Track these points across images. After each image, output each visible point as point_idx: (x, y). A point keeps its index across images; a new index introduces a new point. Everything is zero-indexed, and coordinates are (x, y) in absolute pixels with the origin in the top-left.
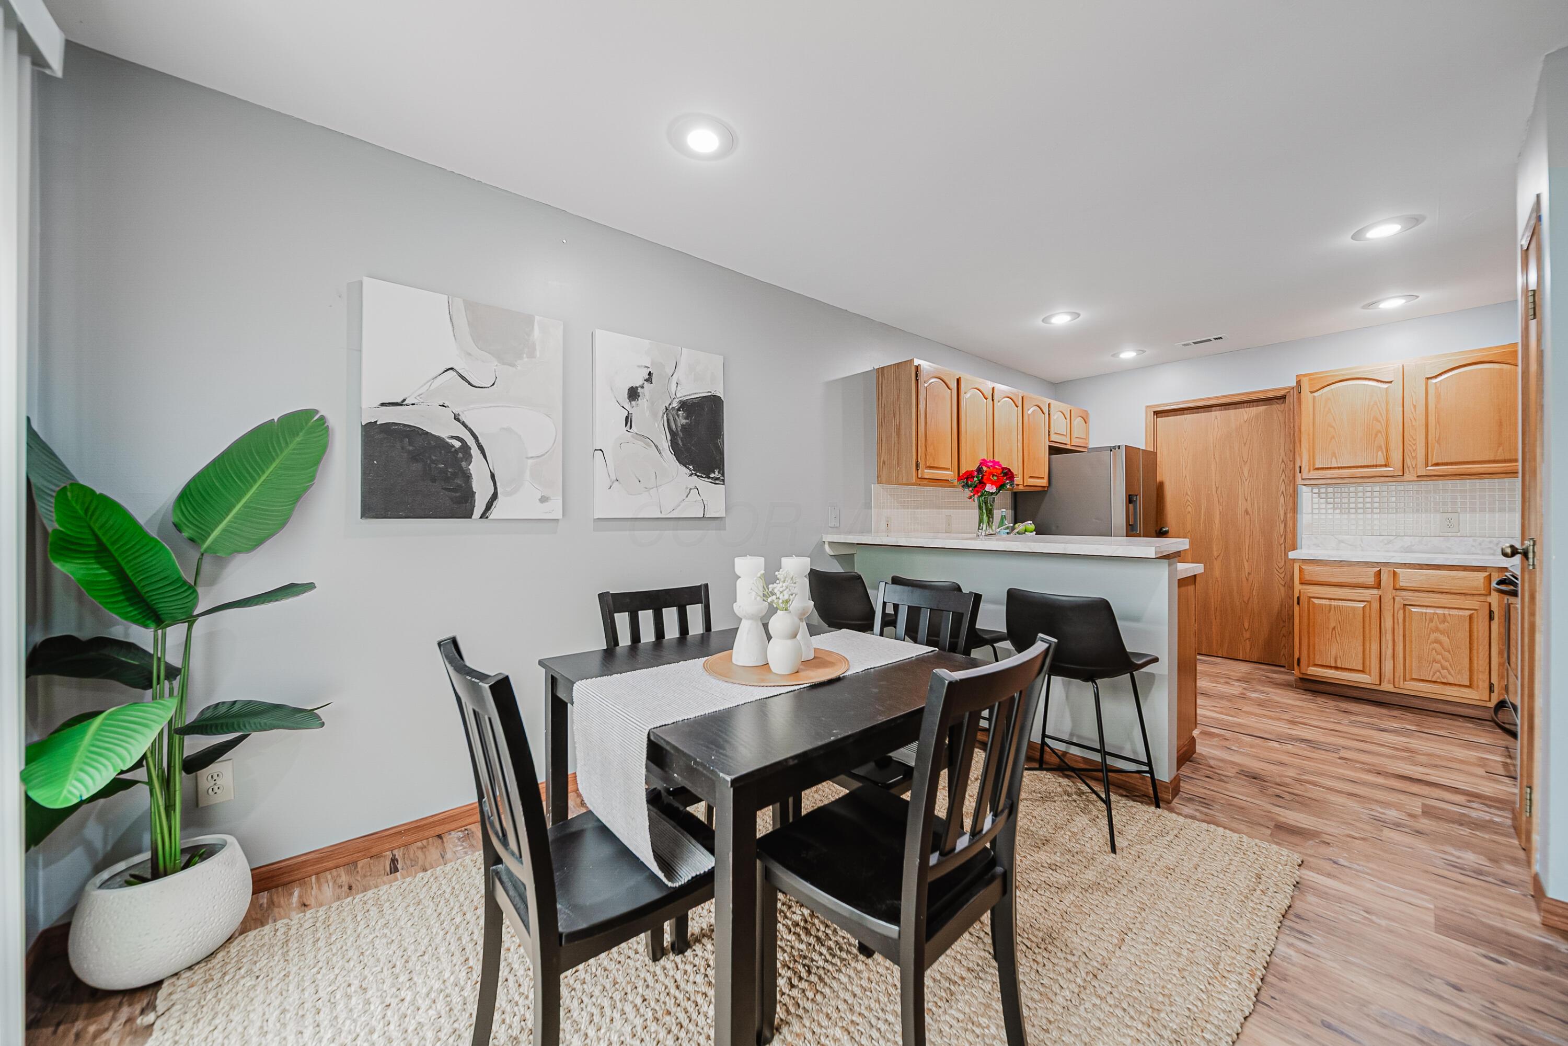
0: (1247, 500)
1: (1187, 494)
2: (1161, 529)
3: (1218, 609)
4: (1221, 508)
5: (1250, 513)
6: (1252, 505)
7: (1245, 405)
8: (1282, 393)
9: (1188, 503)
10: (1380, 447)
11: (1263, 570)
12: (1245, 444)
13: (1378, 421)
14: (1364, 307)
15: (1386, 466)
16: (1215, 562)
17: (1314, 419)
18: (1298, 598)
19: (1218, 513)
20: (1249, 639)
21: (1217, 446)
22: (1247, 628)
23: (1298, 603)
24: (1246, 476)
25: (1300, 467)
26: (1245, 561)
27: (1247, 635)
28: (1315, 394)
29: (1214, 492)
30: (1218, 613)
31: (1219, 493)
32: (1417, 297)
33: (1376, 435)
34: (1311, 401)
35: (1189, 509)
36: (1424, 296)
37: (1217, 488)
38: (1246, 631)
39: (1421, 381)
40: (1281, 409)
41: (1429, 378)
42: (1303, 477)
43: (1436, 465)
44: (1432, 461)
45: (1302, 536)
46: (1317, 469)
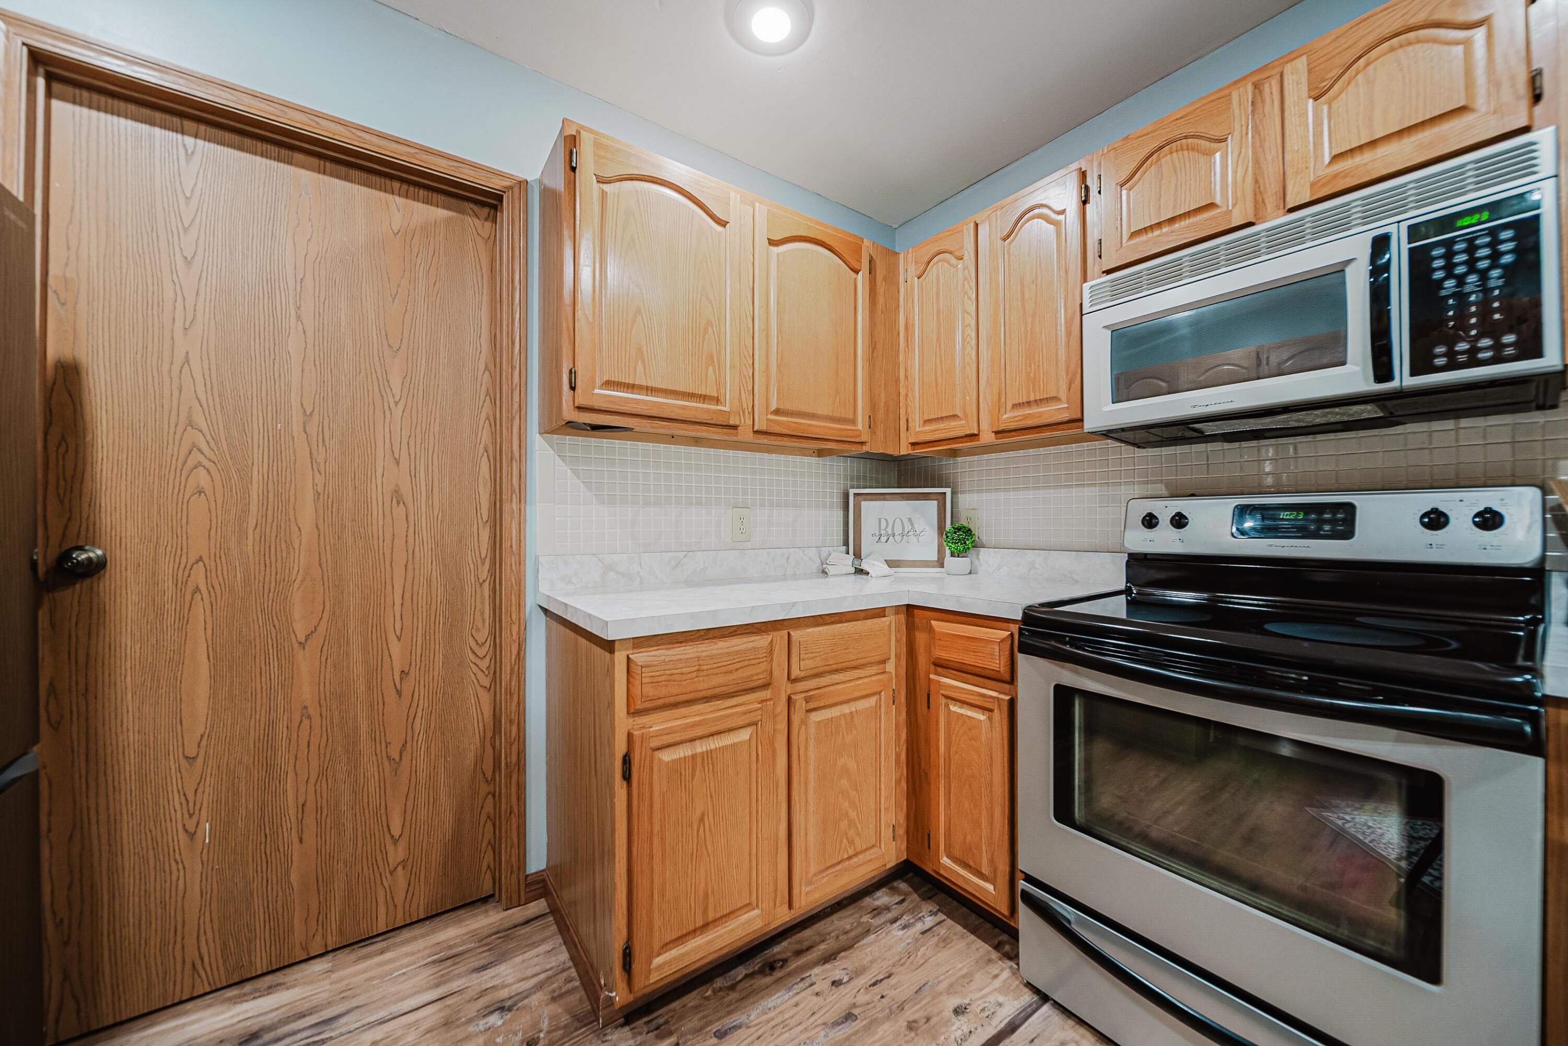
0: (397, 462)
1: (191, 424)
2: (66, 556)
3: (310, 805)
4: (319, 479)
5: (408, 498)
6: (413, 475)
9: (196, 457)
10: (711, 357)
11: (440, 659)
13: (707, 298)
15: (717, 400)
16: (300, 655)
18: (627, 761)
19: (309, 496)
20: (404, 863)
21: (309, 281)
22: (396, 835)
23: (627, 777)
24: (397, 389)
25: (572, 382)
26: (392, 639)
27: (397, 854)
28: (607, 188)
29: (297, 428)
30: (310, 820)
31: (313, 428)
33: (706, 330)
34: (596, 200)
35: (202, 478)
37: (307, 416)
38: (395, 841)
39: (762, 242)
40: (485, 234)
41: (772, 243)
42: (580, 401)
43: (777, 412)
44: (774, 407)
45: (537, 558)
46: (609, 384)
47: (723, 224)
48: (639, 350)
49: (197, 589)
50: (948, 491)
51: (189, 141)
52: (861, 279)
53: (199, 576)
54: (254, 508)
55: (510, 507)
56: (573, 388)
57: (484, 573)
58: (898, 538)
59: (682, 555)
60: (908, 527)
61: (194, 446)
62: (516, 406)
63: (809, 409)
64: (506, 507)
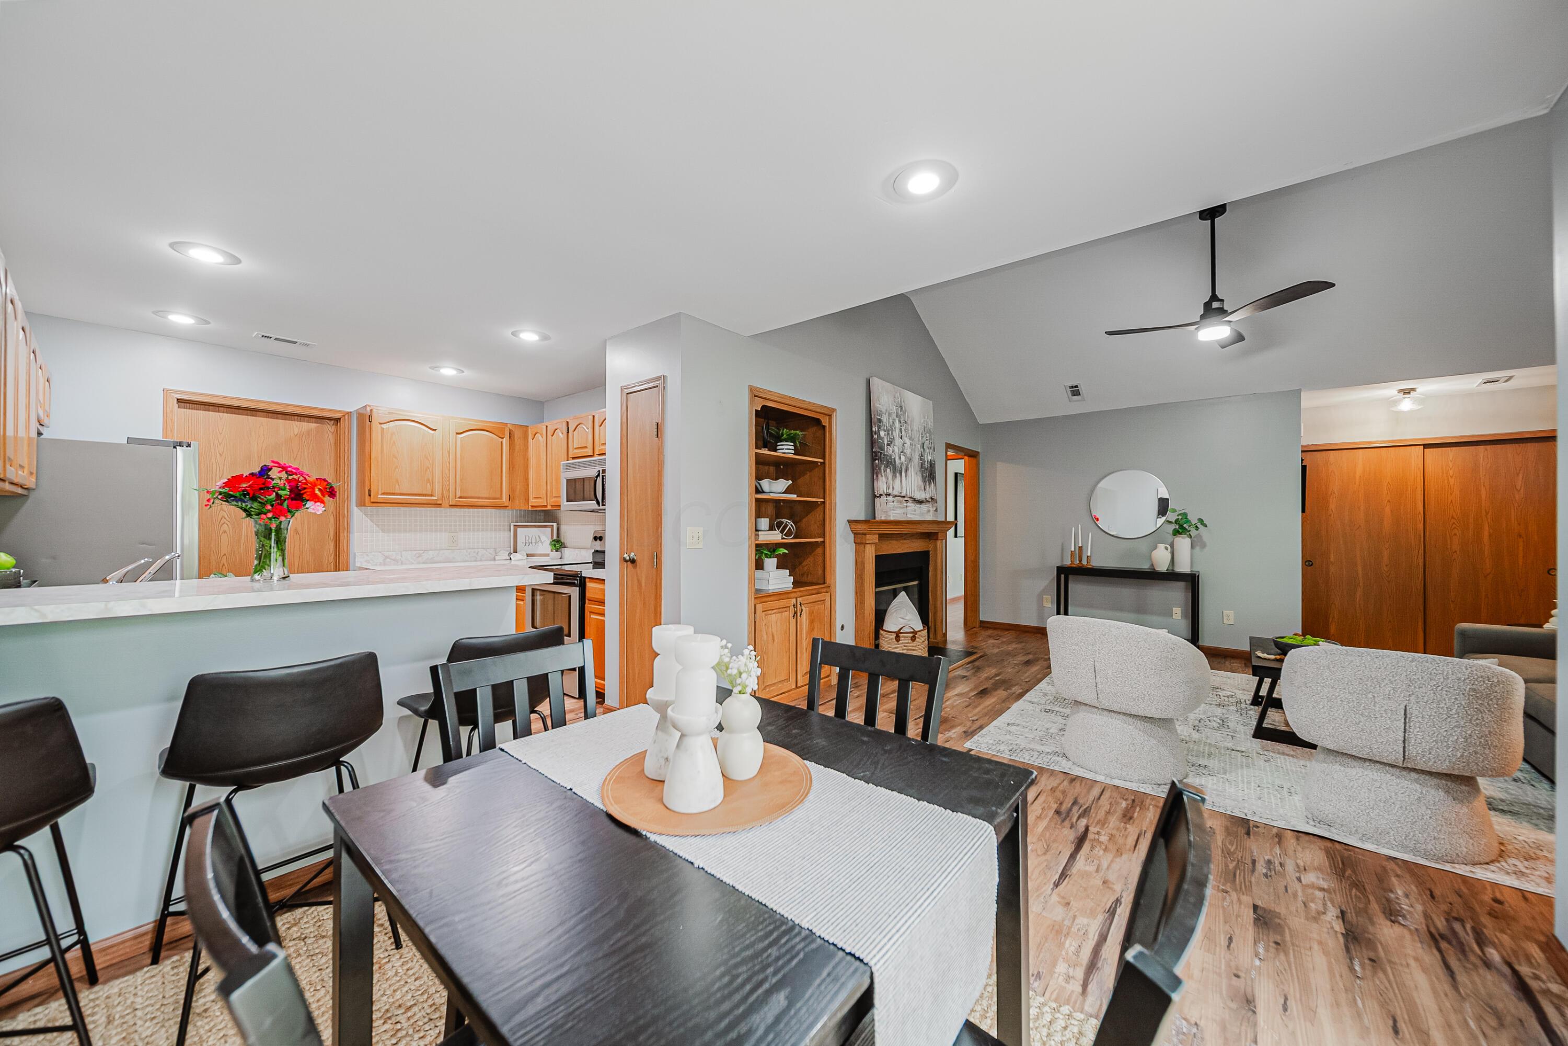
7: (296, 417)
8: (338, 415)
9: (225, 520)
10: (429, 480)
12: (295, 459)
13: (427, 458)
14: (430, 368)
15: (432, 495)
17: (382, 446)
25: (369, 491)
28: (383, 426)
32: (463, 372)
33: (426, 470)
34: (380, 431)
36: (468, 373)
39: (453, 434)
40: (332, 431)
41: (457, 433)
42: (372, 500)
43: (460, 497)
44: (458, 494)
45: (355, 554)
46: (384, 494)
47: (435, 430)
48: (397, 481)
49: (224, 565)
50: (555, 524)
51: (221, 414)
52: (505, 441)
53: (224, 560)
54: (243, 537)
55: (343, 535)
56: (370, 495)
57: (332, 559)
58: (534, 544)
59: (421, 552)
60: (538, 539)
61: (223, 517)
62: (346, 497)
63: (477, 495)
64: (342, 535)
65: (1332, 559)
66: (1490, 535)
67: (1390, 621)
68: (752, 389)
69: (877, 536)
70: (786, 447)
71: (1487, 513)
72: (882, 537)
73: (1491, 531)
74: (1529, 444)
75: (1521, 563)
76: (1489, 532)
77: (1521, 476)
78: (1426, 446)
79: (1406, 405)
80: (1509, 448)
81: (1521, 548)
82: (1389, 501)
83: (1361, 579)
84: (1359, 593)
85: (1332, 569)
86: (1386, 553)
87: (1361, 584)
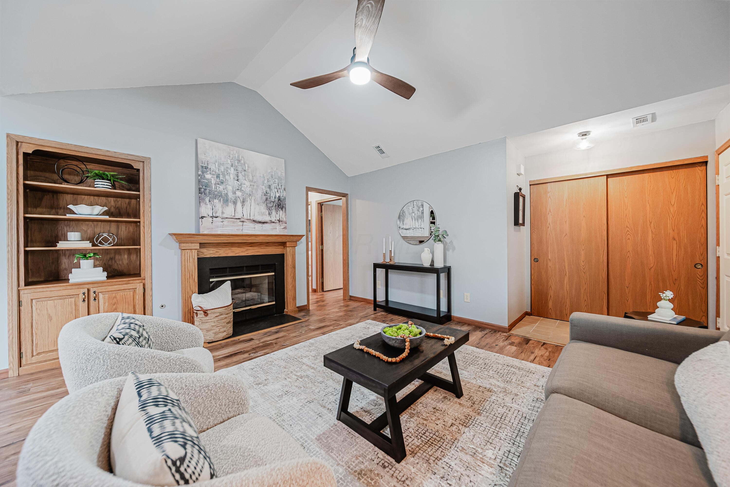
65: (550, 258)
66: (653, 239)
67: (585, 300)
68: (8, 136)
69: (198, 245)
70: (101, 183)
71: (651, 223)
72: (202, 245)
73: (654, 236)
74: (680, 170)
75: (674, 260)
76: (652, 237)
77: (674, 194)
78: (608, 176)
79: (584, 144)
80: (666, 173)
81: (675, 248)
82: (584, 217)
83: (567, 271)
84: (566, 281)
85: (550, 264)
86: (583, 253)
87: (567, 274)
